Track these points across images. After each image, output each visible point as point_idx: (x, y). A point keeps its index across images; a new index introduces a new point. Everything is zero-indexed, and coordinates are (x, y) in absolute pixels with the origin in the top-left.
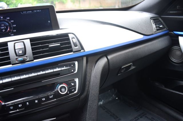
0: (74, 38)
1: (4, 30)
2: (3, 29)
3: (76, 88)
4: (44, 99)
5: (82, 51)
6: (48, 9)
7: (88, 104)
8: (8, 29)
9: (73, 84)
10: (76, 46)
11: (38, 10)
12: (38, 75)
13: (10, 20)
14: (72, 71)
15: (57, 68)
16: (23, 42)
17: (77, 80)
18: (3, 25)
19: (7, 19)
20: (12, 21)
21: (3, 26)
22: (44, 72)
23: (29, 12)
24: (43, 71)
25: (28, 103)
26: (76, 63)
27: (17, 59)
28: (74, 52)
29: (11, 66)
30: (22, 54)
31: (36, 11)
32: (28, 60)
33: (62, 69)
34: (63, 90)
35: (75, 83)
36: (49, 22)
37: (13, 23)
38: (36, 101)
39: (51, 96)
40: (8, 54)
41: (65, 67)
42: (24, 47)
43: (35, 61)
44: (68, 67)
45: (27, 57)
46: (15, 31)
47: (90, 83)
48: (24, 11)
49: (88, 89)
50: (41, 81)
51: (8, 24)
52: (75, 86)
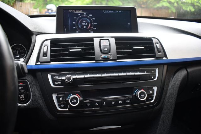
0: (158, 43)
1: (85, 27)
2: (84, 25)
3: (153, 96)
4: (121, 102)
5: (164, 58)
6: (130, 10)
7: (162, 117)
8: (89, 26)
9: (151, 92)
10: (159, 52)
11: (120, 10)
12: (119, 76)
13: (92, 17)
14: (153, 77)
15: (138, 72)
16: (108, 40)
17: (155, 89)
18: (85, 21)
19: (90, 16)
20: (94, 19)
21: (84, 23)
22: (125, 74)
23: (111, 11)
24: (124, 72)
25: (104, 103)
26: (157, 70)
27: (101, 55)
28: (157, 58)
29: (94, 61)
30: (107, 52)
31: (117, 11)
32: (112, 58)
33: (143, 74)
34: (142, 96)
35: (153, 91)
36: (129, 24)
37: (94, 21)
38: (113, 103)
39: (128, 100)
40: (93, 49)
41: (145, 72)
42: (109, 45)
43: (118, 60)
44: (148, 73)
45: (111, 55)
46: (95, 29)
47: (166, 94)
48: (107, 10)
49: (164, 101)
50: (121, 83)
51: (89, 21)
52: (153, 94)
